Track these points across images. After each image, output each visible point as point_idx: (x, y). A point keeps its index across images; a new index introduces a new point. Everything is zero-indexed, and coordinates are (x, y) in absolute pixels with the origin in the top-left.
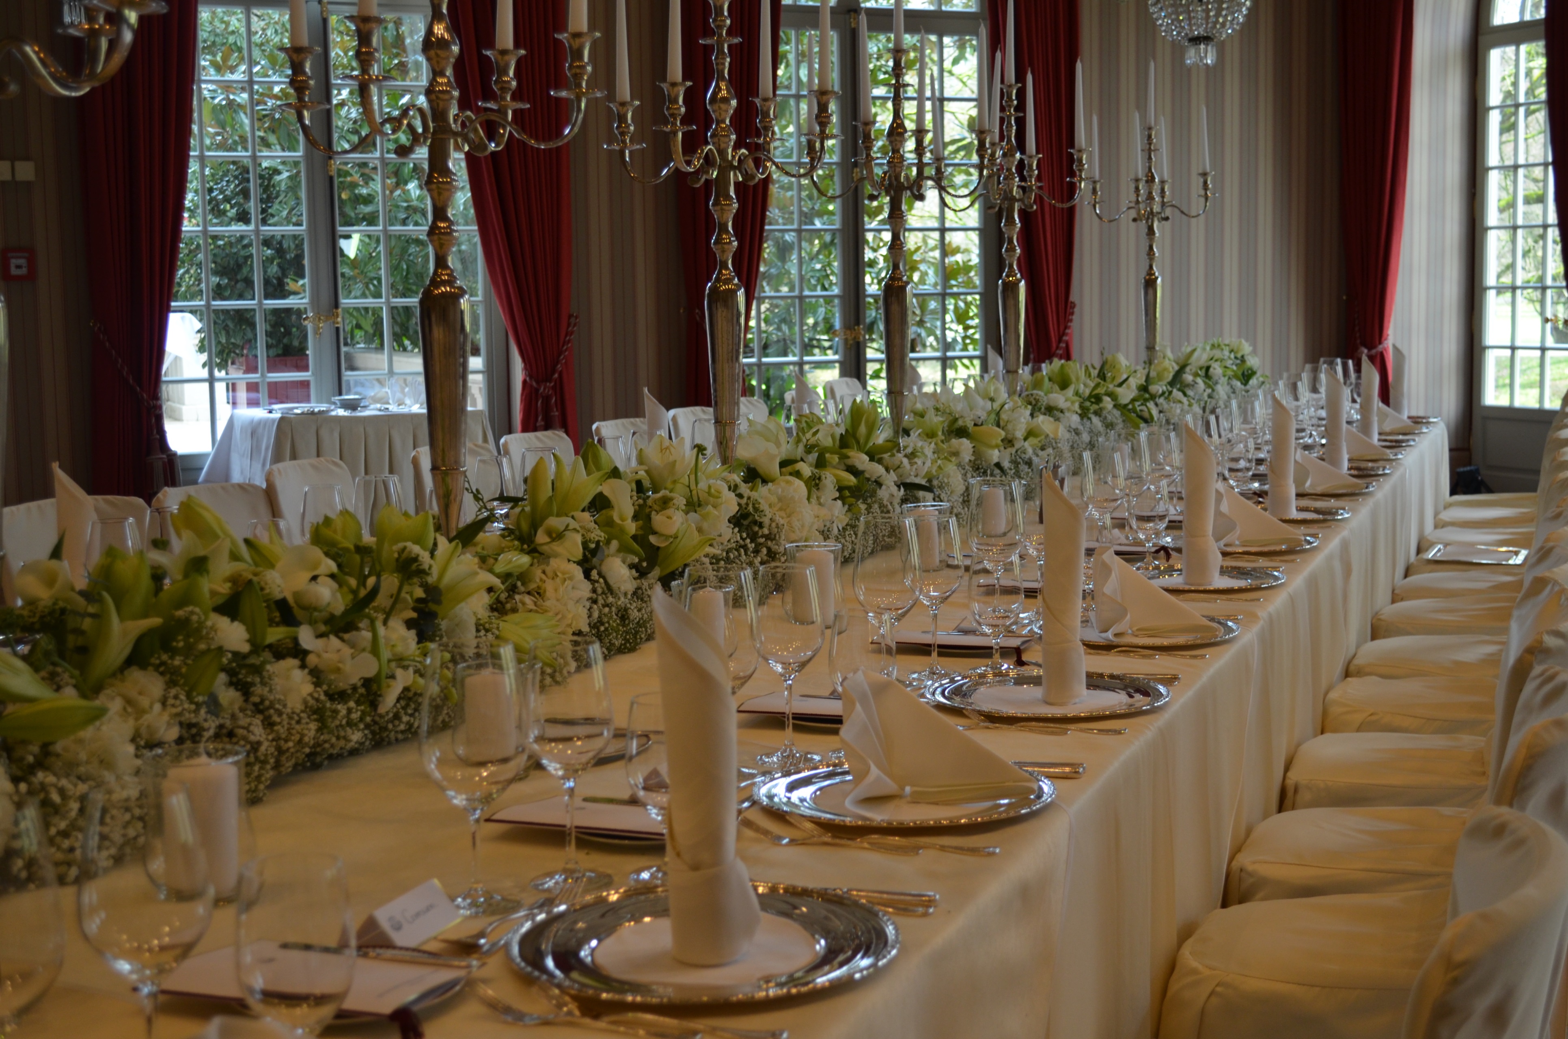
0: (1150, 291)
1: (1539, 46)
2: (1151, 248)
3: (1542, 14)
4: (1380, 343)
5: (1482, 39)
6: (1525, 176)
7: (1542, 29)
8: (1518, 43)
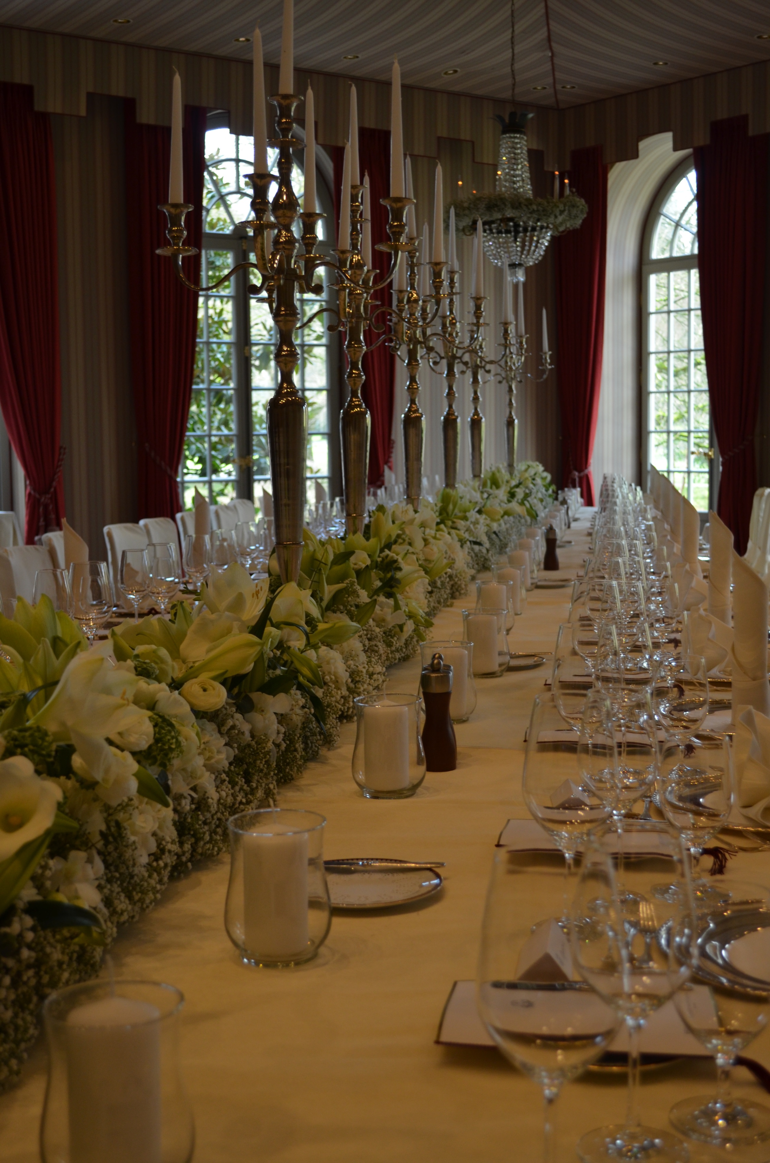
0: (511, 429)
1: (695, 274)
2: (510, 400)
3: (696, 251)
4: (586, 467)
5: (645, 268)
6: (675, 357)
7: (696, 261)
8: (669, 270)
